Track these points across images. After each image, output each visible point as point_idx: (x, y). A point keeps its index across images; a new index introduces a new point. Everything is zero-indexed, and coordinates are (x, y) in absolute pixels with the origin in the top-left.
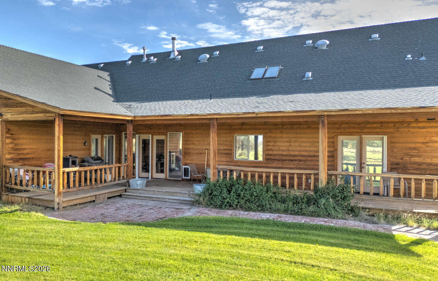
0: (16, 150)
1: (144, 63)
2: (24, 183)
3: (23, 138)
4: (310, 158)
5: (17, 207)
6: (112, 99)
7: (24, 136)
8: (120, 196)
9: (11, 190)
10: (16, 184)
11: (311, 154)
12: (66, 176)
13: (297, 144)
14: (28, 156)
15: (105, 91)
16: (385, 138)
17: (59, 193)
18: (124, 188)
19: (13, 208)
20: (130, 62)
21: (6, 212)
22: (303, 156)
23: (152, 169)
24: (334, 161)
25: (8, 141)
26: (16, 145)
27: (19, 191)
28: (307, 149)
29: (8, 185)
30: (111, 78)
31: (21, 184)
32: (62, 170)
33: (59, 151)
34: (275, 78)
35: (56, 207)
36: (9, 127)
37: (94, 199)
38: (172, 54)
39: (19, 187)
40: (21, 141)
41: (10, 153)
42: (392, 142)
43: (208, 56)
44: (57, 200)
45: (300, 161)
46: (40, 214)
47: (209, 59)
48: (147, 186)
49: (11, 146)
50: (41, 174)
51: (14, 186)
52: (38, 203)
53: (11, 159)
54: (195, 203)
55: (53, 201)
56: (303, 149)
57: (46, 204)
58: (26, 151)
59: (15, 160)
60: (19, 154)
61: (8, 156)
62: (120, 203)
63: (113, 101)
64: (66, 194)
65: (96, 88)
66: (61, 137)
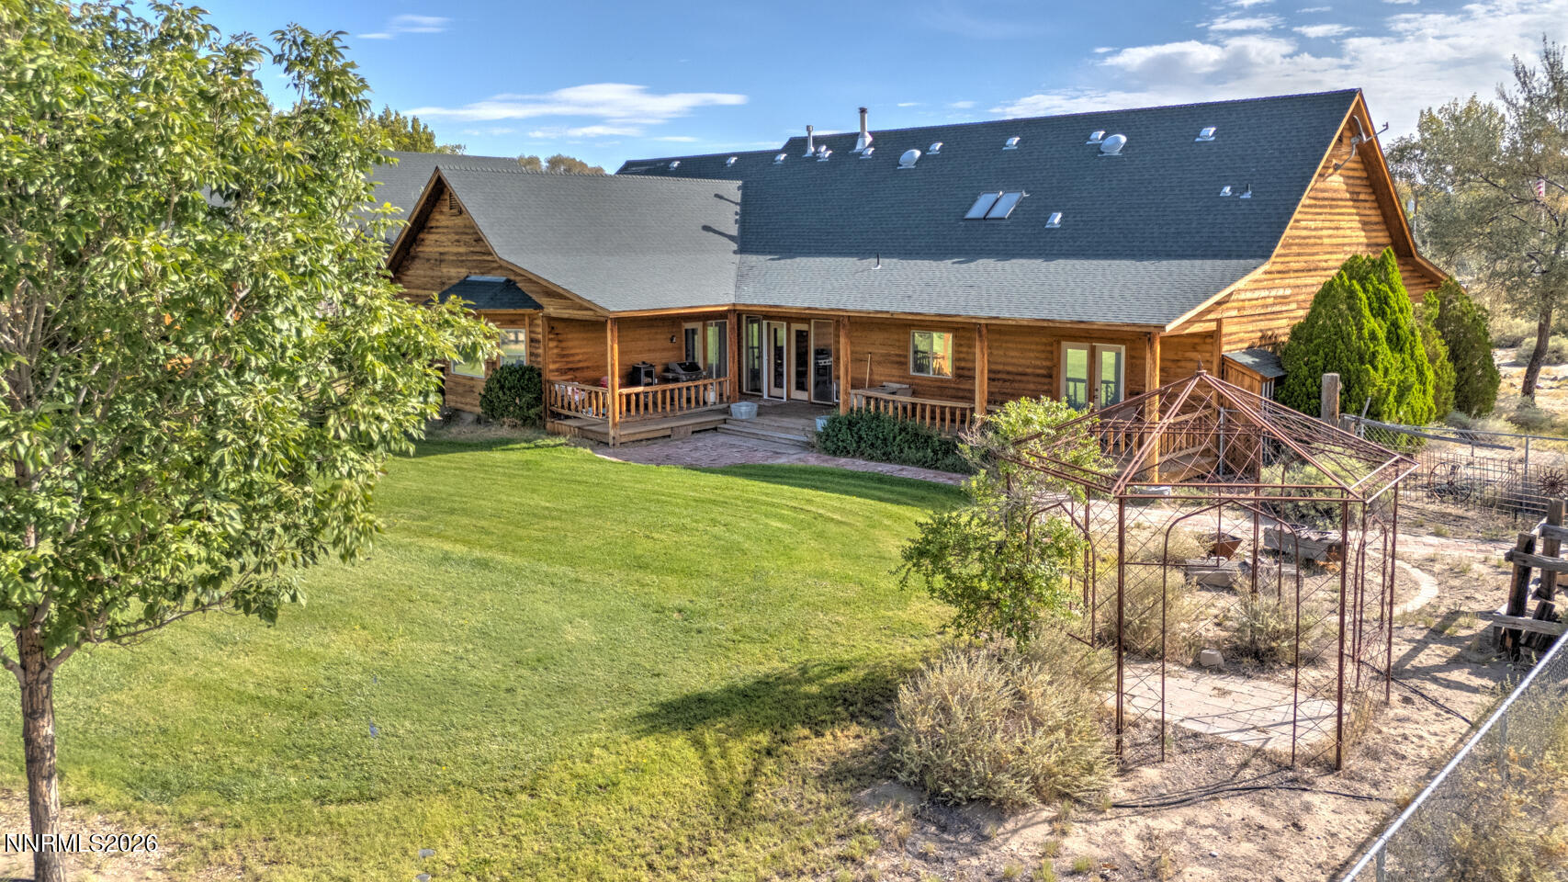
0: (564, 356)
1: (808, 159)
2: (573, 406)
3: (572, 339)
4: (1019, 378)
5: (563, 441)
6: (735, 246)
7: (576, 335)
8: (715, 429)
9: (557, 416)
10: (563, 407)
11: (1020, 369)
12: (624, 400)
13: (1001, 353)
14: (581, 365)
15: (722, 229)
16: (1123, 348)
17: (615, 425)
18: (722, 417)
19: (558, 441)
20: (782, 157)
21: (548, 446)
22: (1008, 373)
23: (789, 382)
24: (1051, 384)
25: (552, 344)
26: (563, 349)
27: (567, 417)
28: (1015, 361)
29: (554, 408)
30: (744, 195)
31: (570, 409)
32: (618, 391)
33: (613, 365)
34: (1003, 219)
35: (611, 442)
36: (552, 323)
37: (668, 433)
38: (860, 141)
39: (566, 412)
40: (570, 344)
41: (554, 362)
42: (1133, 357)
43: (917, 153)
44: (612, 433)
45: (1005, 381)
46: (588, 451)
47: (920, 158)
48: (759, 414)
49: (555, 351)
50: (593, 395)
51: (560, 411)
52: (591, 435)
53: (557, 370)
54: (808, 446)
55: (607, 434)
56: (1009, 360)
57: (600, 438)
58: (577, 358)
59: (562, 372)
60: (568, 362)
61: (552, 367)
62: (708, 440)
63: (735, 252)
64: (624, 425)
65: (706, 228)
66: (616, 346)
